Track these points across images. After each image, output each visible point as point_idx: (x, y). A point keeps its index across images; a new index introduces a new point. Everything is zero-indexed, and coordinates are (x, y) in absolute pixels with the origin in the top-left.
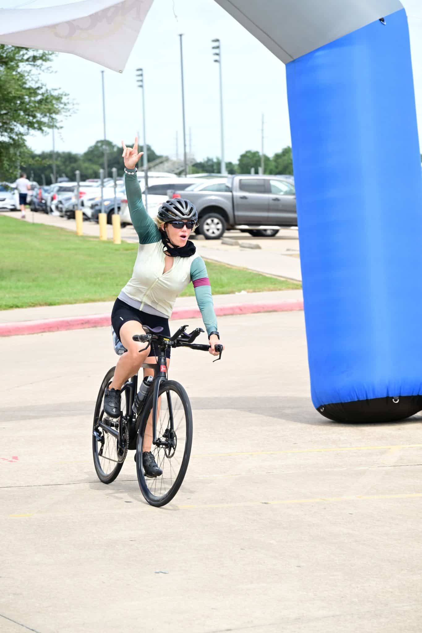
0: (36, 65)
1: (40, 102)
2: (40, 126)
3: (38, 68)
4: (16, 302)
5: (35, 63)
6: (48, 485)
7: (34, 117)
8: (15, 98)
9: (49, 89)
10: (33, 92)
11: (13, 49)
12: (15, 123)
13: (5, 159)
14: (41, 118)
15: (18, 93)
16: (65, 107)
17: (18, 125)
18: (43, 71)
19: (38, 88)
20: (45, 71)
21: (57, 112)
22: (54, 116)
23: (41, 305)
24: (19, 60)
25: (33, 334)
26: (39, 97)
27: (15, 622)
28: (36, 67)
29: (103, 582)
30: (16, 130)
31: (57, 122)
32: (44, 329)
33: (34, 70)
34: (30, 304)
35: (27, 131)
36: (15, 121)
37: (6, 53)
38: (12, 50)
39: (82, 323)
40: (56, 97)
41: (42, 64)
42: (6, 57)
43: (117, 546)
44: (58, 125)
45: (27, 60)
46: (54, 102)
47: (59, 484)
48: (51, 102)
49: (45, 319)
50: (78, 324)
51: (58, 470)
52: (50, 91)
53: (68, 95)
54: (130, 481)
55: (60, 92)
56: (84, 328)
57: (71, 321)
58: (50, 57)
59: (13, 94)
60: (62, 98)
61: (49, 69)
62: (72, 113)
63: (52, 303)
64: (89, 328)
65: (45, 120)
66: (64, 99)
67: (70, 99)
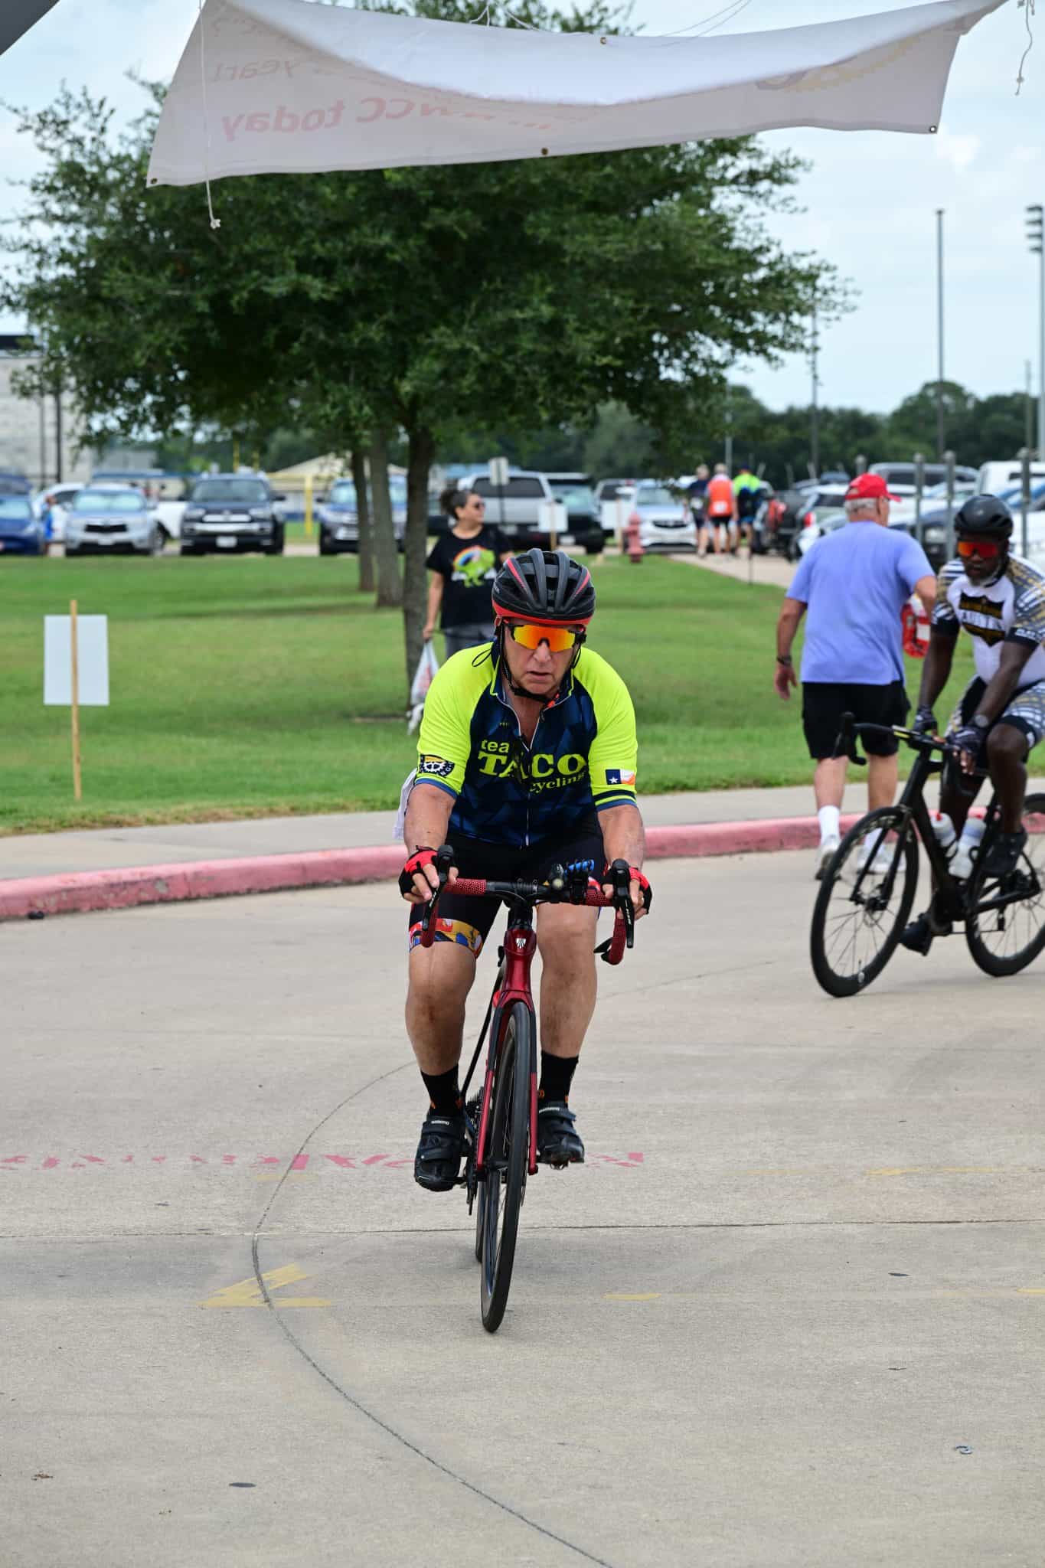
0: (757, 192)
1: (763, 284)
2: (762, 343)
3: (762, 201)
4: (682, 775)
5: (754, 189)
6: (707, 1226)
7: (750, 321)
8: (703, 274)
9: (787, 251)
10: (748, 260)
11: (701, 152)
12: (702, 337)
13: (674, 424)
14: (765, 326)
15: (712, 260)
16: (825, 298)
17: (709, 341)
18: (773, 207)
19: (760, 250)
20: (779, 207)
21: (804, 309)
22: (795, 318)
23: (744, 786)
24: (713, 180)
25: (720, 855)
26: (761, 274)
27: (586, 1555)
28: (755, 198)
29: (814, 1469)
30: (703, 353)
31: (804, 336)
32: (747, 843)
33: (752, 206)
34: (718, 782)
35: (729, 357)
36: (701, 332)
37: (682, 163)
38: (698, 157)
40: (803, 273)
41: (771, 192)
42: (683, 173)
43: (857, 1383)
44: (808, 343)
45: (735, 180)
46: (799, 286)
47: (734, 1223)
48: (790, 285)
51: (736, 1191)
52: (789, 259)
53: (835, 268)
54: (910, 1223)
55: (814, 260)
58: (791, 172)
59: (699, 263)
60: (817, 276)
61: (789, 202)
62: (840, 314)
65: (776, 329)
66: (823, 281)
67: (837, 280)
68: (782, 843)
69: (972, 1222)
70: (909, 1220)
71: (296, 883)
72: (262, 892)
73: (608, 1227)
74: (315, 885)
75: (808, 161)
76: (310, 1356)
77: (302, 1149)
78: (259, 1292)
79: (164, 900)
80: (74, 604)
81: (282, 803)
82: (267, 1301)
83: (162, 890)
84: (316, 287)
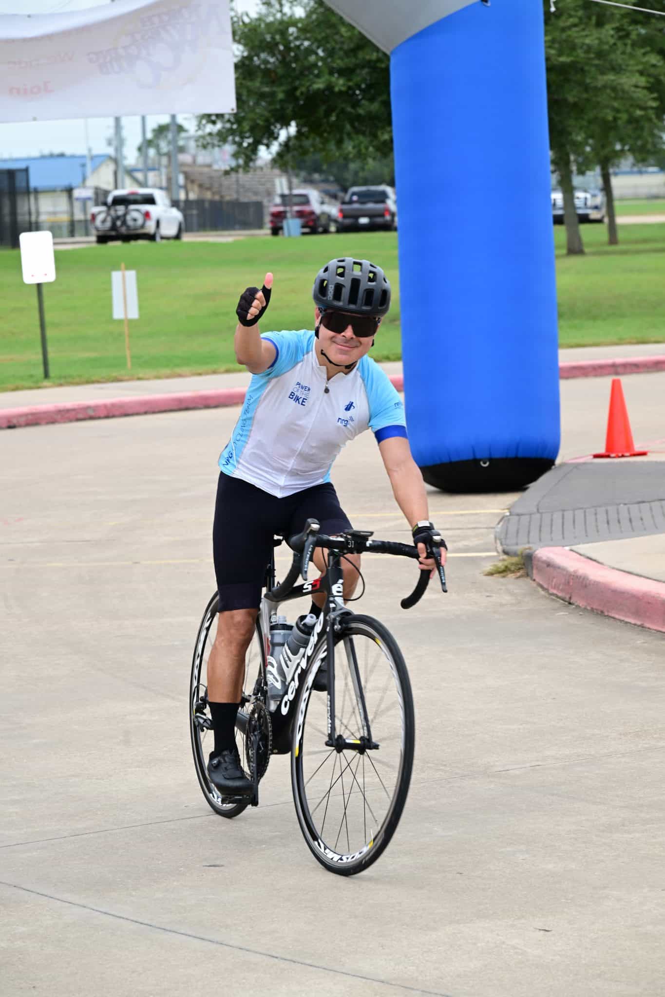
71: (175, 408)
72: (154, 412)
74: (187, 409)
79: (92, 418)
80: (123, 265)
81: (223, 368)
83: (91, 413)
84: (340, 83)
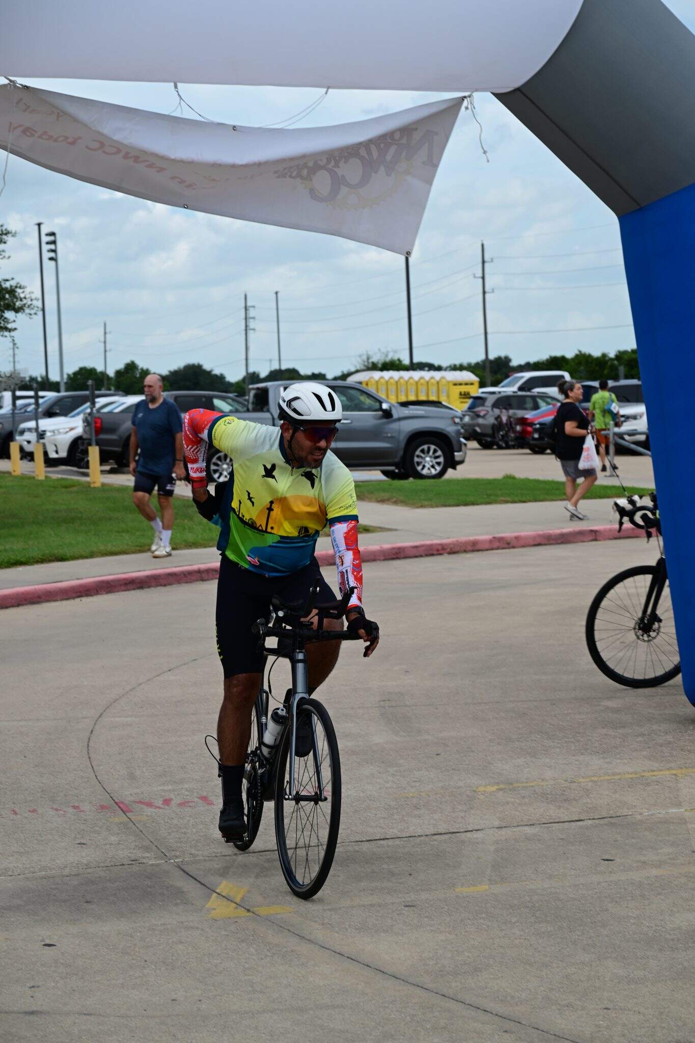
21: (15, 310)
31: (8, 323)
32: (80, 592)
39: (126, 584)
40: (9, 290)
44: (9, 326)
49: (79, 579)
50: (121, 585)
53: (24, 287)
55: (13, 283)
56: (128, 590)
57: (112, 581)
60: (16, 292)
62: (37, 311)
63: (64, 558)
64: (134, 589)
66: (19, 293)
67: (25, 293)
68: (97, 591)
69: (590, 819)
70: (551, 821)
73: (381, 839)
75: (13, 231)
76: (338, 950)
77: (111, 797)
78: (235, 905)
82: (249, 911)
